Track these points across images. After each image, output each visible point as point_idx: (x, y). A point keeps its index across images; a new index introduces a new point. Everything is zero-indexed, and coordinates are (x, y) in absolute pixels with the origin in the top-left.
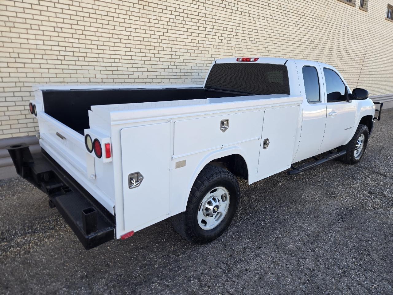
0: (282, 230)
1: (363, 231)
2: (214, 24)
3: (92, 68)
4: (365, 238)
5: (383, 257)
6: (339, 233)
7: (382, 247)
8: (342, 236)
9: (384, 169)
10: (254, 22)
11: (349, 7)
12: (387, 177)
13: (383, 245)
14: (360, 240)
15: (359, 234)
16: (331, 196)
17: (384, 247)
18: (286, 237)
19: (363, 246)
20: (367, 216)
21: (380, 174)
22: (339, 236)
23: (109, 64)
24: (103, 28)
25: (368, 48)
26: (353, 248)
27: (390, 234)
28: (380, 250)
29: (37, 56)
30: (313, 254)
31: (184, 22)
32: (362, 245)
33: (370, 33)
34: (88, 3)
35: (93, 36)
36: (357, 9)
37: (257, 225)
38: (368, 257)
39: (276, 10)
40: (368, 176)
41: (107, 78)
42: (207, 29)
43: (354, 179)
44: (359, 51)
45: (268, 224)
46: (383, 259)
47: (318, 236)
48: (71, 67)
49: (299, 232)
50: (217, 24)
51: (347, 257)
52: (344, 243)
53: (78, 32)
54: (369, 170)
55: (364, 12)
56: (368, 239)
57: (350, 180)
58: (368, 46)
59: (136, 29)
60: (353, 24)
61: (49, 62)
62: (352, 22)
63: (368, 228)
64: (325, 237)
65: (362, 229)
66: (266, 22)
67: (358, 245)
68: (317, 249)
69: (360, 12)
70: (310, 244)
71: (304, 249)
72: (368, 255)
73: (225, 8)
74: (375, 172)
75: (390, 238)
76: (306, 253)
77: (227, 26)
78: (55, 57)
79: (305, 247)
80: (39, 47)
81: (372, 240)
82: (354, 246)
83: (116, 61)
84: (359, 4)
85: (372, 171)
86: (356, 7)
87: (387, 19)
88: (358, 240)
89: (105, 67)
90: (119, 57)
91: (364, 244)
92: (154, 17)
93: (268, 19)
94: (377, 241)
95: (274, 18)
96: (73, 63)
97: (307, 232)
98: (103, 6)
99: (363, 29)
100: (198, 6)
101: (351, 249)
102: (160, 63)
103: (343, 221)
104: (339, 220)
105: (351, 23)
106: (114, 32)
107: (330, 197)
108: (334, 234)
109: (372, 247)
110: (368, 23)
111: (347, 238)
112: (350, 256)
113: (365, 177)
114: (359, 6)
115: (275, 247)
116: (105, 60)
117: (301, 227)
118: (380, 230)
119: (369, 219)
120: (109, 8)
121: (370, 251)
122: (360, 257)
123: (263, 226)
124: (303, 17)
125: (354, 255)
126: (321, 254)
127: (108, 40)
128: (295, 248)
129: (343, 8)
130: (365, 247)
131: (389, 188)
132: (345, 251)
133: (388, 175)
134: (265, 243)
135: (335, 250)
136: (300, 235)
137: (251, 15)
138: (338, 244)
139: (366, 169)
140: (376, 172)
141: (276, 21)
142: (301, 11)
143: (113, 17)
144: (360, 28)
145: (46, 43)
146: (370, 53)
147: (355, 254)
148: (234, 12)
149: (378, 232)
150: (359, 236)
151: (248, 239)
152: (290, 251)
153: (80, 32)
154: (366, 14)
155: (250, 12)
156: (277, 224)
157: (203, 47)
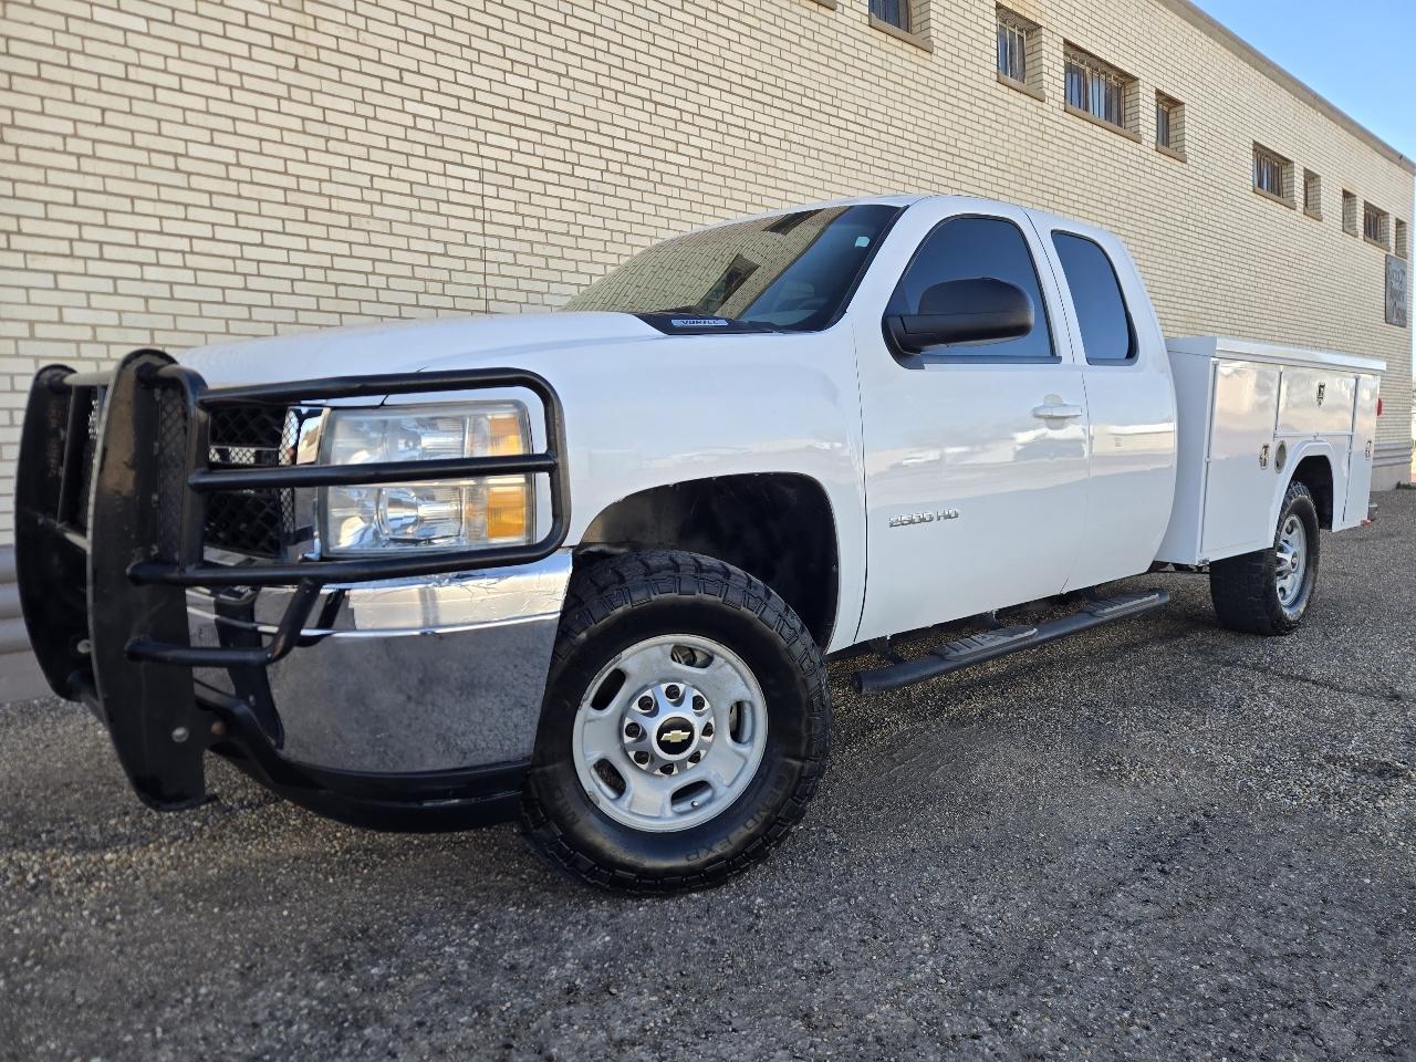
0: (852, 933)
1: (1264, 911)
2: (607, 154)
3: (46, 281)
4: (1276, 946)
5: (1383, 1035)
6: (1144, 927)
7: (1369, 986)
8: (1160, 941)
9: (1329, 667)
10: (770, 162)
11: (1120, 141)
12: (1346, 690)
13: (1373, 975)
14: (1255, 957)
15: (1248, 928)
16: (1108, 770)
17: (1382, 986)
18: (869, 963)
19: (1274, 986)
20: (1278, 843)
21: (1314, 682)
22: (1147, 945)
23: (132, 271)
24: (103, 124)
25: (1208, 284)
26: (1222, 999)
27: (1401, 917)
28: (1363, 1002)
30: (1003, 1050)
31: (479, 136)
32: (1266, 984)
33: (1205, 232)
34: (32, 24)
35: (53, 150)
36: (1150, 151)
37: (729, 914)
38: (1301, 1044)
39: (852, 127)
40: (1264, 690)
41: (120, 326)
42: (578, 171)
43: (1206, 703)
44: (1177, 294)
45: (785, 906)
46: (1389, 1051)
47: (1037, 948)
49: (938, 938)
50: (621, 157)
51: (1191, 1050)
52: (1172, 977)
54: (1264, 671)
55: (1172, 160)
56: (1295, 947)
57: (1188, 709)
58: (1205, 277)
59: (261, 140)
60: (1139, 198)
62: (1135, 190)
63: (1287, 899)
64: (1069, 954)
65: (1260, 904)
66: (818, 164)
67: (1244, 985)
68: (1025, 1018)
69: (1160, 162)
70: (991, 996)
71: (954, 1025)
72: (1301, 1030)
73: (651, 101)
74: (1288, 677)
75: (1402, 938)
76: (966, 1044)
77: (660, 166)
79: (962, 1012)
81: (1314, 957)
82: (1224, 991)
83: (167, 258)
84: (1155, 134)
85: (1282, 676)
86: (1144, 142)
87: (1258, 190)
88: (1242, 959)
89: (111, 281)
90: (183, 244)
91: (1278, 974)
92: (348, 106)
93: (823, 156)
94: (1341, 954)
95: (844, 153)
97: (979, 935)
98: (106, 42)
99: (1180, 218)
100: (538, 81)
101: (1210, 1005)
102: (374, 281)
103: (1163, 871)
104: (1141, 870)
105: (1132, 196)
106: (160, 143)
107: (1101, 773)
108: (1117, 937)
109: (1316, 988)
110: (1195, 200)
111: (1184, 953)
112: (1209, 1044)
113: (1252, 697)
114: (1154, 140)
115: (796, 1024)
116: (110, 252)
117: (954, 910)
118: (1352, 905)
119: (1288, 855)
120: (133, 52)
121: (1312, 1009)
122: (1259, 1048)
123: (758, 916)
124: (957, 160)
125: (1226, 1037)
126: (1044, 1047)
127: (129, 172)
128: (905, 1020)
129: (1099, 144)
130: (1285, 990)
131: (1362, 728)
132: (1180, 1020)
133: (1349, 684)
134: (748, 1008)
135: (1126, 1015)
136: (943, 951)
137: (755, 137)
138: (1139, 985)
139: (1255, 667)
140: (1298, 678)
141: (857, 165)
142: (945, 139)
143: (155, 87)
144: (1168, 214)
146: (1217, 302)
147: (1232, 1030)
148: (687, 117)
149: (1339, 911)
150: (1248, 940)
151: (655, 992)
152: (879, 1040)
154: (1182, 171)
155: (750, 125)
156: (833, 905)
157: (568, 234)
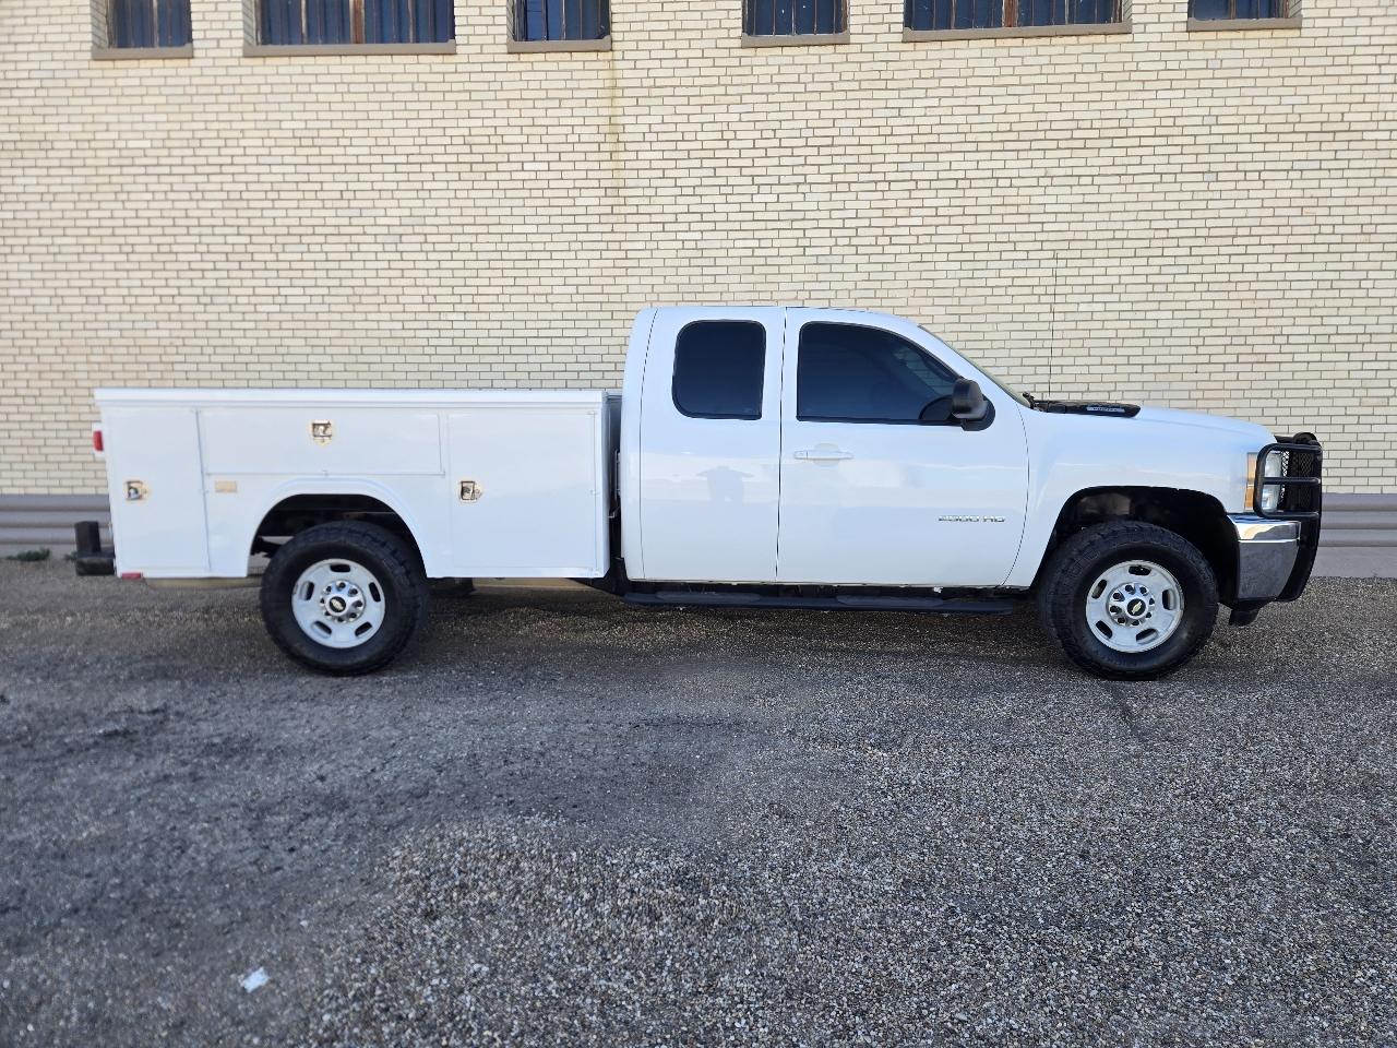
3: (487, 368)
23: (524, 359)
24: (514, 285)
29: (390, 350)
35: (494, 303)
42: (810, 251)
48: (446, 368)
53: (465, 299)
61: (409, 359)
77: (890, 231)
78: (420, 350)
80: (395, 334)
83: (539, 350)
90: (548, 342)
96: (451, 359)
106: (540, 290)
116: (514, 350)
127: (524, 308)
137: (1004, 183)
145: (407, 325)
153: (469, 299)
